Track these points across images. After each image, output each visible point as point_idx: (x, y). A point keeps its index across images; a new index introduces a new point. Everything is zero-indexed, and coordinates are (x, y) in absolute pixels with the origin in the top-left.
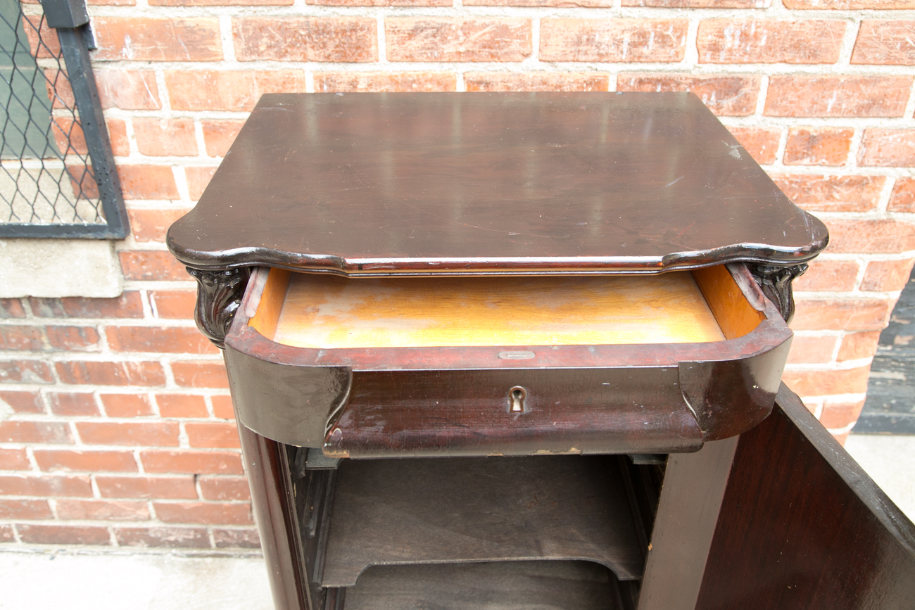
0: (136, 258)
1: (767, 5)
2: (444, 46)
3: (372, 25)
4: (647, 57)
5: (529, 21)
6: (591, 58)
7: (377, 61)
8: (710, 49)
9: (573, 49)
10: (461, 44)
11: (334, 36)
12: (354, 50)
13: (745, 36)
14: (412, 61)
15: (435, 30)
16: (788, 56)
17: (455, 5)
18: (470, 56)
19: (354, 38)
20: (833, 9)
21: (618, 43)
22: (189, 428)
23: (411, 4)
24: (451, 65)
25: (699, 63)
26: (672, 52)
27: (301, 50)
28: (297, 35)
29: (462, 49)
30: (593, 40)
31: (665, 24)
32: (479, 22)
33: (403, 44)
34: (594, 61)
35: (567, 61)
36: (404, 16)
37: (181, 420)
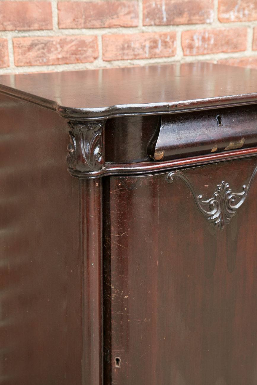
1: (212, 21)
2: (49, 55)
3: (5, 43)
4: (158, 55)
5: (96, 37)
6: (131, 57)
7: (9, 66)
8: (188, 48)
9: (121, 52)
10: (59, 53)
13: (204, 39)
14: (31, 66)
15: (43, 45)
16: (225, 49)
17: (54, 29)
18: (65, 61)
20: (241, 21)
21: (143, 47)
23: (28, 28)
24: (53, 67)
25: (184, 55)
26: (170, 51)
29: (60, 56)
30: (130, 46)
31: (165, 35)
32: (69, 39)
33: (25, 54)
34: (132, 59)
35: (118, 60)
36: (24, 37)
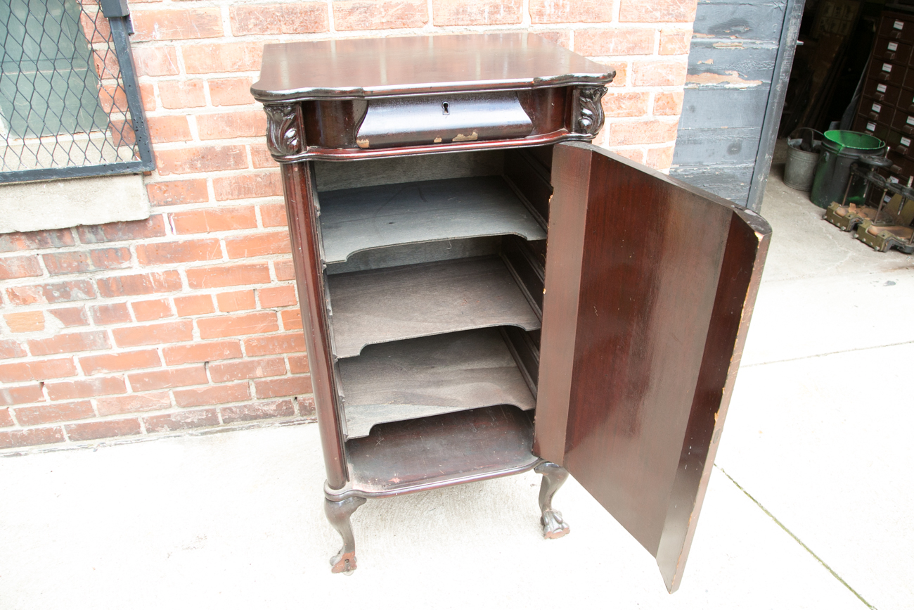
0: (160, 188)
2: (372, 19)
3: (324, 7)
4: (500, 21)
6: (467, 23)
7: (329, 31)
8: (537, 15)
9: (454, 17)
10: (383, 17)
11: (299, 15)
12: (313, 24)
13: (557, 6)
14: (353, 30)
15: (365, 9)
18: (390, 25)
19: (312, 16)
21: (482, 12)
22: (200, 323)
24: (377, 32)
25: (533, 23)
26: (516, 17)
27: (277, 26)
28: (274, 16)
29: (384, 21)
30: (466, 11)
33: (345, 18)
34: (468, 25)
35: (451, 26)
37: (194, 317)
